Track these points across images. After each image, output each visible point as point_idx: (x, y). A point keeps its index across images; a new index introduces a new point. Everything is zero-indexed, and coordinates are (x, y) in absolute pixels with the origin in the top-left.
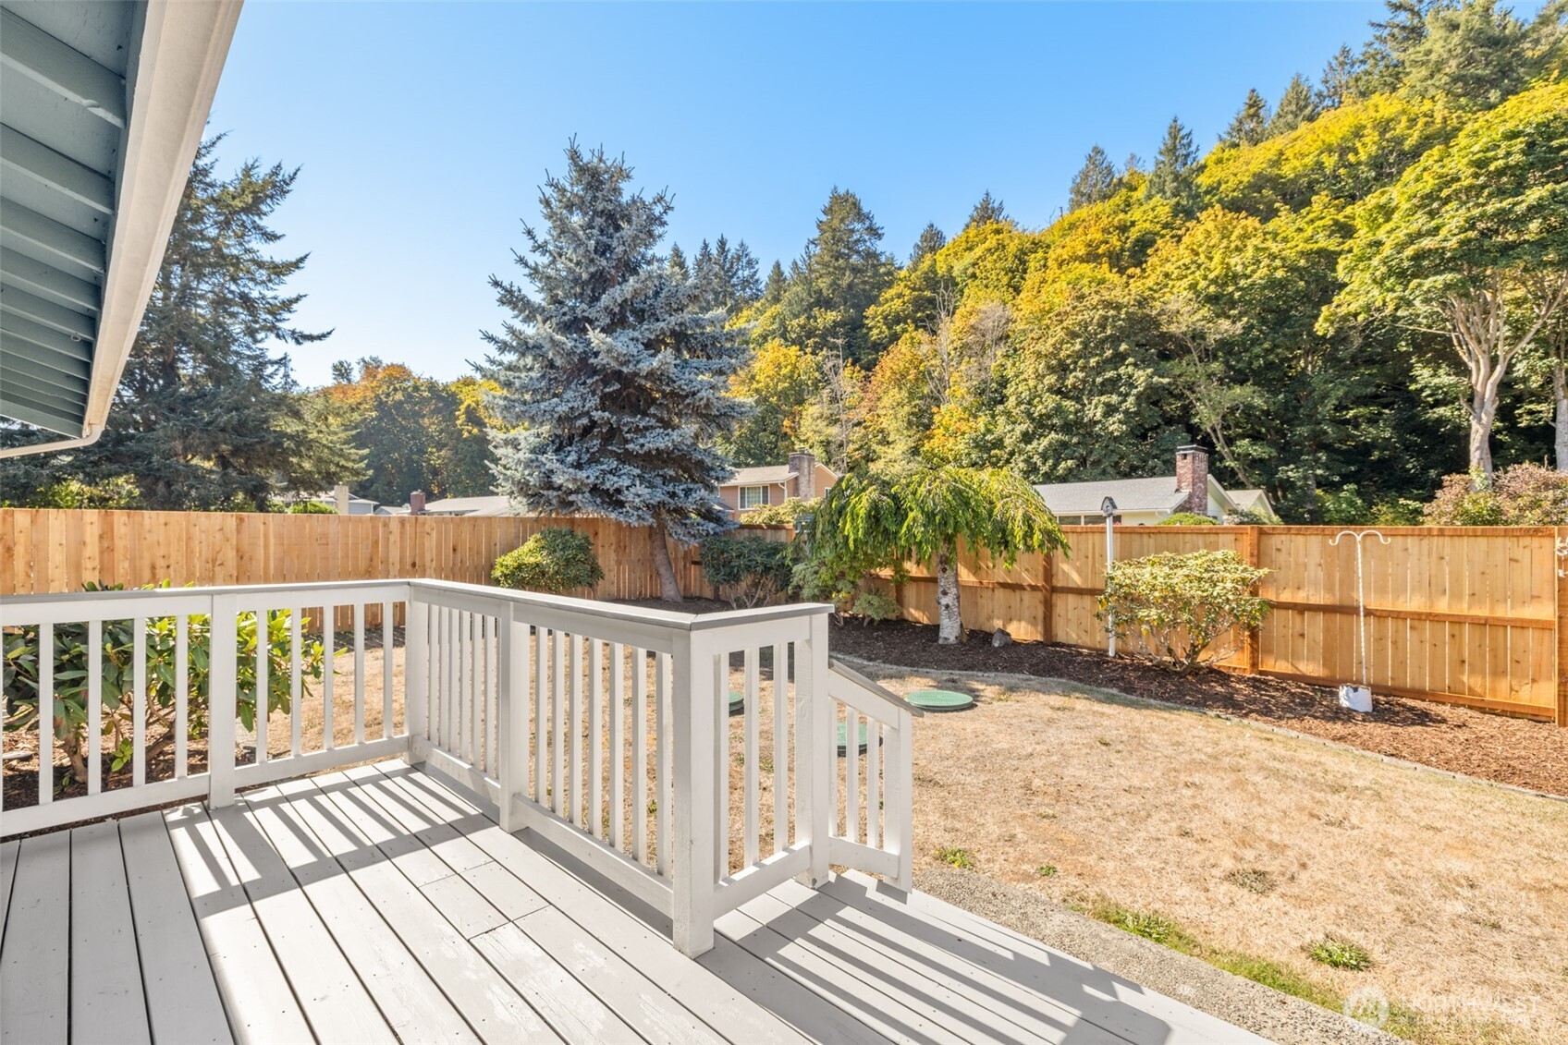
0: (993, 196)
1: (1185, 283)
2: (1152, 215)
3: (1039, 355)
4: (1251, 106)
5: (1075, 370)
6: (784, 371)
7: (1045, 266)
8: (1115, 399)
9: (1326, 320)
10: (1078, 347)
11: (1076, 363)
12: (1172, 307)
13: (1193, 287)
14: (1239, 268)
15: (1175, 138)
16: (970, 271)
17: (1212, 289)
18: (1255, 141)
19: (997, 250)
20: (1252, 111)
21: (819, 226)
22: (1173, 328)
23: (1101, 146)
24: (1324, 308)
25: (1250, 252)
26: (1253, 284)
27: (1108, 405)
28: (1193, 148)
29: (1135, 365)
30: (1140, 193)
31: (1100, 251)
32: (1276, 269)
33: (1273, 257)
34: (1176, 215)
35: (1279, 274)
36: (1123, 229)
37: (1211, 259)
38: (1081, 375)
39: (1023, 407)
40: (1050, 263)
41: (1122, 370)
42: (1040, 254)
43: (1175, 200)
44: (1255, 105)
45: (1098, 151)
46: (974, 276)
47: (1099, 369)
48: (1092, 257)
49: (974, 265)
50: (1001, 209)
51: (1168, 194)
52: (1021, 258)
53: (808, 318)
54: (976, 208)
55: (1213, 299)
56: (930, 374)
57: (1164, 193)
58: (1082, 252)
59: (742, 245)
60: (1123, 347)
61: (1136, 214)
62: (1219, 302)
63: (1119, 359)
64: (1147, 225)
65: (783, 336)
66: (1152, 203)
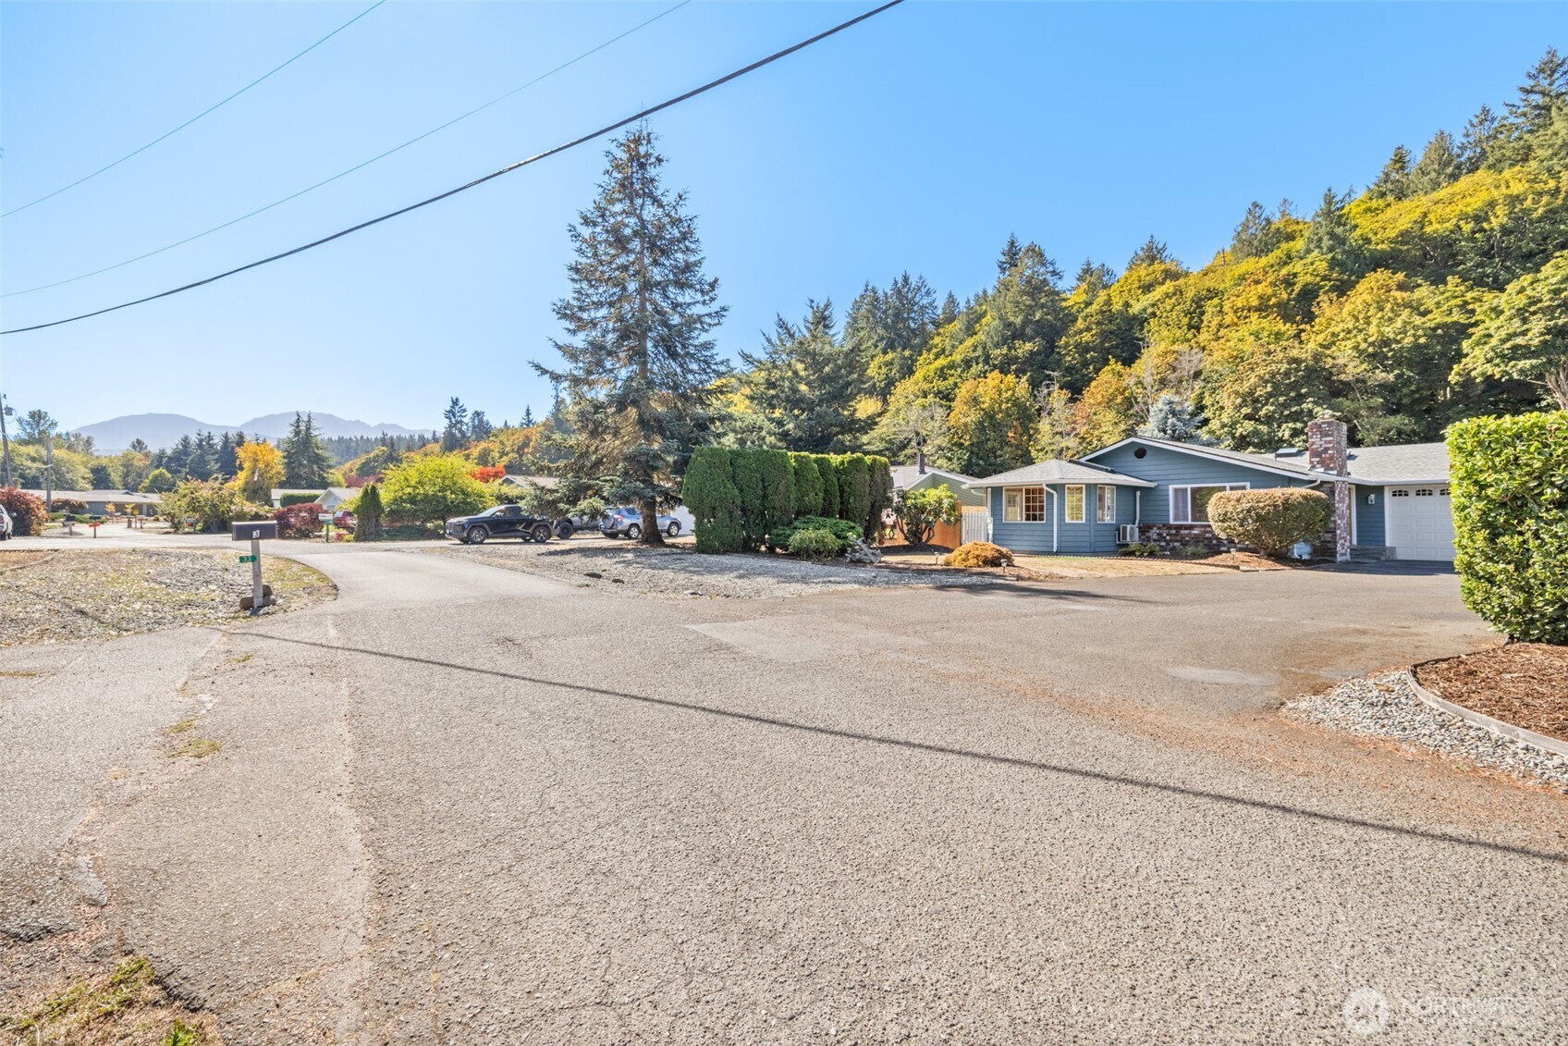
0: (1156, 238)
1: (1350, 344)
2: (1311, 268)
3: (1237, 393)
4: (1396, 162)
5: (1266, 404)
6: (1005, 395)
7: (1221, 311)
8: (1299, 425)
9: (1458, 374)
10: (1269, 389)
11: (1267, 400)
12: (1341, 361)
13: (1356, 348)
14: (1391, 336)
15: (1330, 203)
16: (1150, 310)
17: (1371, 350)
18: (1401, 196)
19: (1175, 294)
20: (1398, 165)
21: (1000, 267)
22: (1342, 377)
23: (1260, 202)
24: (1455, 366)
25: (1399, 323)
26: (1402, 348)
27: (1294, 429)
28: (1345, 211)
29: (1314, 402)
30: (1299, 244)
31: (1271, 303)
32: (1420, 337)
33: (1416, 328)
34: (1331, 269)
35: (1422, 340)
36: (1288, 282)
37: (1368, 323)
38: (1272, 408)
39: (1226, 429)
40: (1226, 309)
41: (1304, 406)
42: (1216, 301)
43: (1330, 255)
44: (1400, 161)
45: (1256, 205)
46: (1154, 314)
47: (1285, 406)
48: (1262, 308)
49: (1153, 305)
50: (1164, 248)
51: (1325, 250)
52: (1199, 302)
53: (1010, 349)
54: (1142, 249)
55: (1373, 355)
56: (1136, 399)
57: (1321, 248)
58: (1255, 303)
59: (921, 278)
60: (1303, 391)
61: (1297, 267)
62: (1376, 357)
63: (1300, 398)
64: (1309, 278)
65: (986, 362)
66: (1310, 258)
